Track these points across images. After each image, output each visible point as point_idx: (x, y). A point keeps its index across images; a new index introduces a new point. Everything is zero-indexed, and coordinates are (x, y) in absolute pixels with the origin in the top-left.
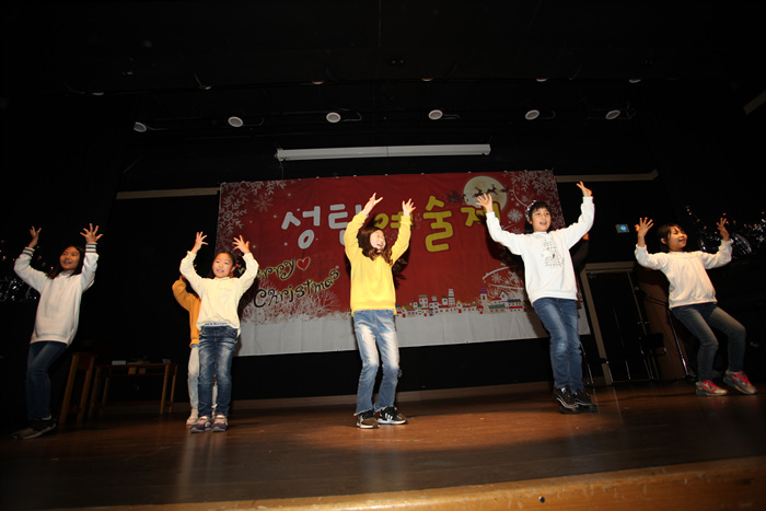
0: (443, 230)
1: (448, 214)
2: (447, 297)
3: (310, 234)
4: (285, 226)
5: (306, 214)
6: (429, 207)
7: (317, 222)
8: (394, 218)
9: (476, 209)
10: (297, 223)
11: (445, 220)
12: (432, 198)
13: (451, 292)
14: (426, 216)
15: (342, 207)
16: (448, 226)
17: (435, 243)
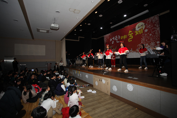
0: (131, 37)
1: (132, 33)
2: (131, 50)
3: (113, 41)
4: (110, 41)
5: (113, 38)
6: (129, 33)
7: (114, 40)
8: (124, 36)
9: (138, 31)
10: (112, 40)
11: (132, 35)
12: (130, 31)
13: (132, 49)
14: (129, 35)
15: (117, 36)
16: (132, 36)
17: (130, 40)
